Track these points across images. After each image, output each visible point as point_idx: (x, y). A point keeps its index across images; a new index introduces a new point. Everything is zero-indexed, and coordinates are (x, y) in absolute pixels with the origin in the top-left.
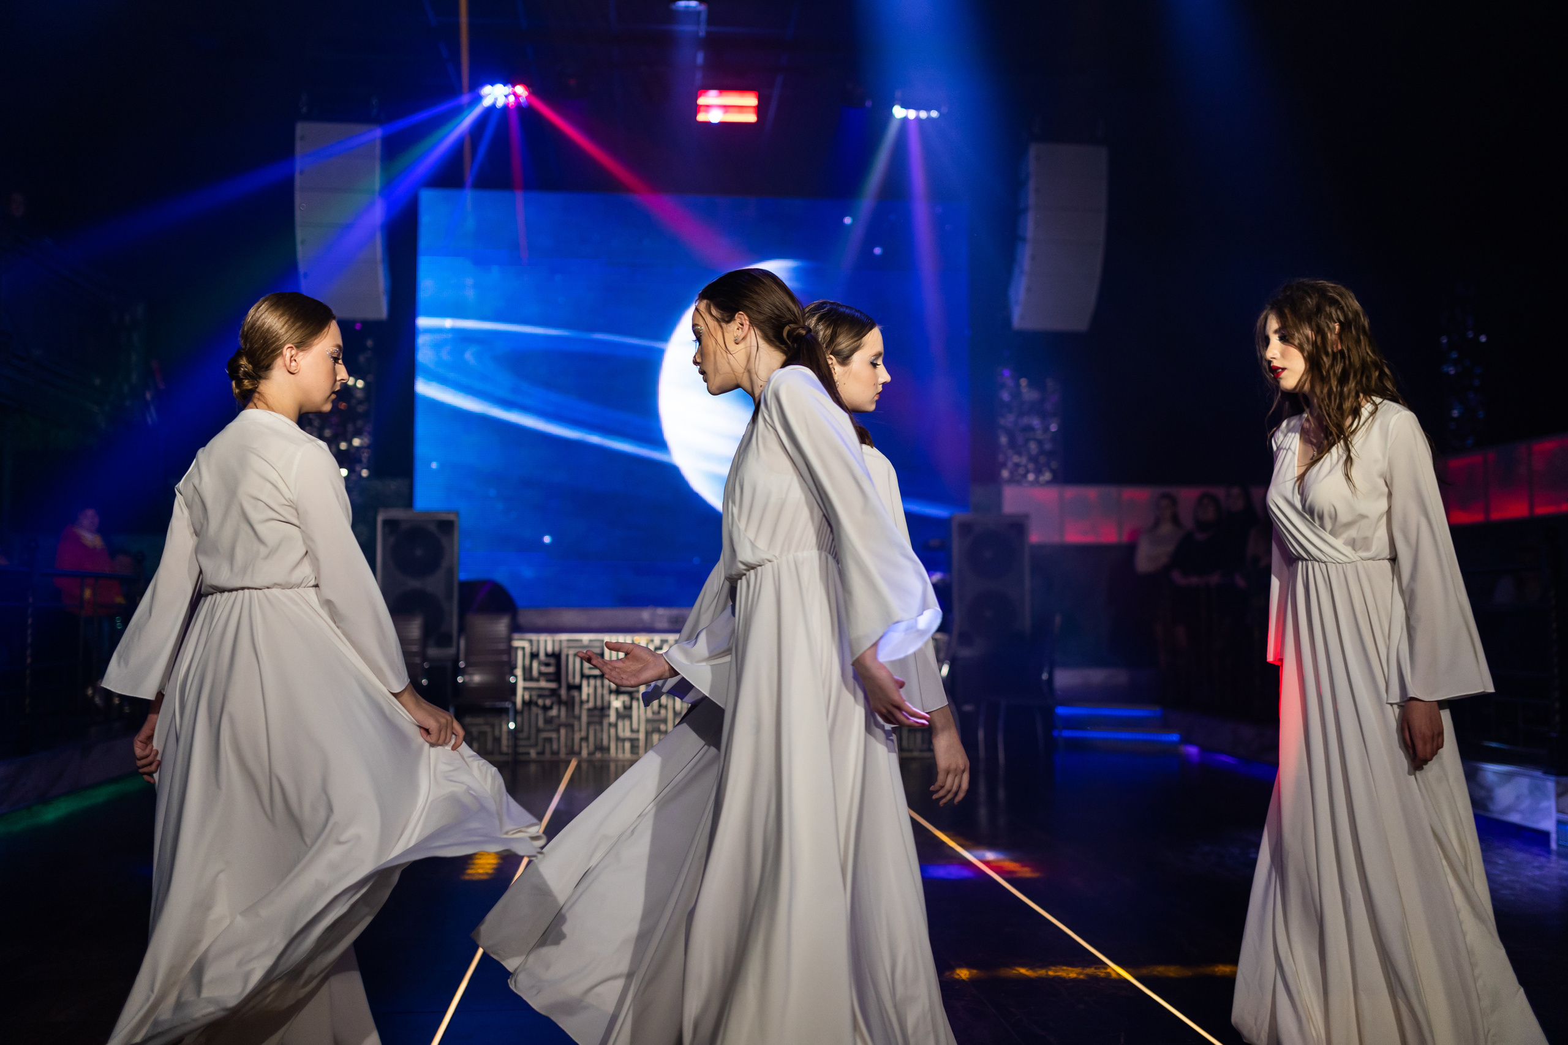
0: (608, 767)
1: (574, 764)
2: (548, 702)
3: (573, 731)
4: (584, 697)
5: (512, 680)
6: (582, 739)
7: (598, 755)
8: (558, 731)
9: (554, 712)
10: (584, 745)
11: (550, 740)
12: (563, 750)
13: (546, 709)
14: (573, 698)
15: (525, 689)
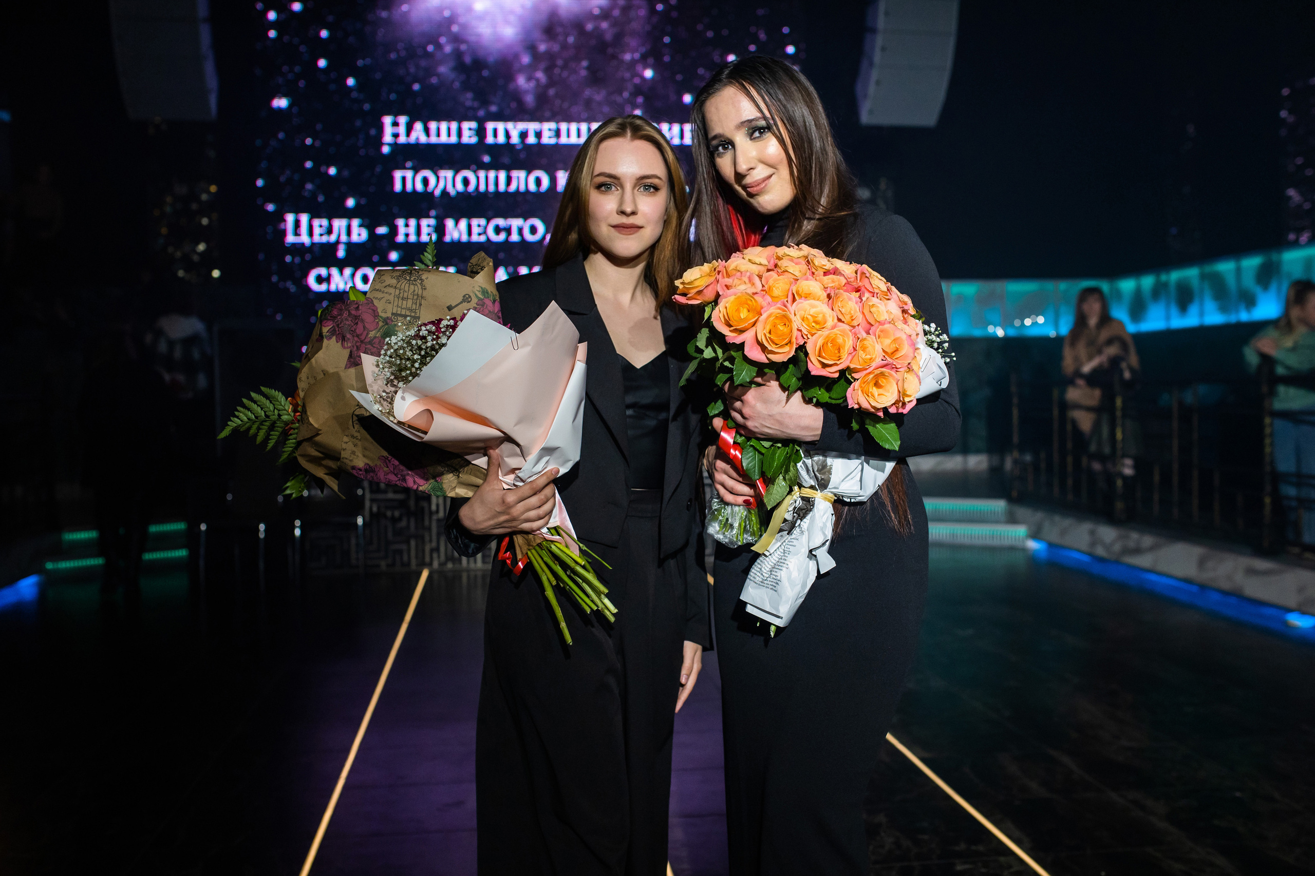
0: (460, 577)
1: (425, 574)
2: (397, 514)
3: (423, 542)
4: (434, 507)
5: (360, 492)
6: (432, 550)
7: (450, 565)
8: (408, 543)
9: (403, 523)
10: (435, 555)
11: (400, 552)
12: (414, 562)
13: (394, 520)
14: (423, 509)
15: (372, 500)
